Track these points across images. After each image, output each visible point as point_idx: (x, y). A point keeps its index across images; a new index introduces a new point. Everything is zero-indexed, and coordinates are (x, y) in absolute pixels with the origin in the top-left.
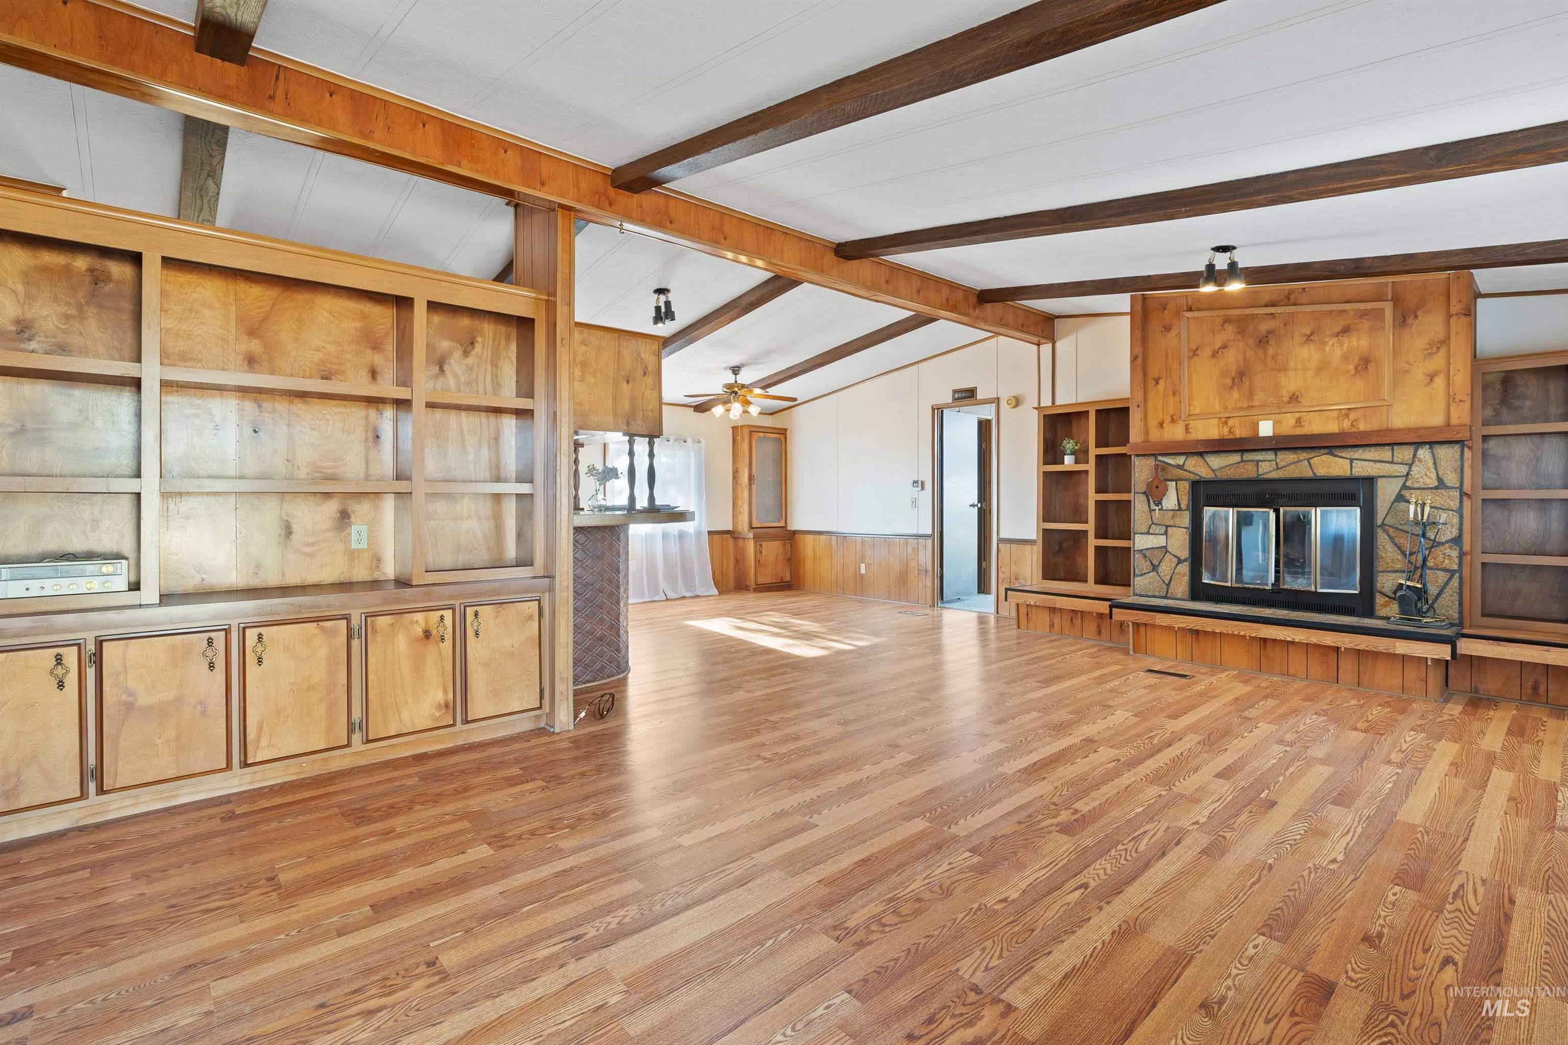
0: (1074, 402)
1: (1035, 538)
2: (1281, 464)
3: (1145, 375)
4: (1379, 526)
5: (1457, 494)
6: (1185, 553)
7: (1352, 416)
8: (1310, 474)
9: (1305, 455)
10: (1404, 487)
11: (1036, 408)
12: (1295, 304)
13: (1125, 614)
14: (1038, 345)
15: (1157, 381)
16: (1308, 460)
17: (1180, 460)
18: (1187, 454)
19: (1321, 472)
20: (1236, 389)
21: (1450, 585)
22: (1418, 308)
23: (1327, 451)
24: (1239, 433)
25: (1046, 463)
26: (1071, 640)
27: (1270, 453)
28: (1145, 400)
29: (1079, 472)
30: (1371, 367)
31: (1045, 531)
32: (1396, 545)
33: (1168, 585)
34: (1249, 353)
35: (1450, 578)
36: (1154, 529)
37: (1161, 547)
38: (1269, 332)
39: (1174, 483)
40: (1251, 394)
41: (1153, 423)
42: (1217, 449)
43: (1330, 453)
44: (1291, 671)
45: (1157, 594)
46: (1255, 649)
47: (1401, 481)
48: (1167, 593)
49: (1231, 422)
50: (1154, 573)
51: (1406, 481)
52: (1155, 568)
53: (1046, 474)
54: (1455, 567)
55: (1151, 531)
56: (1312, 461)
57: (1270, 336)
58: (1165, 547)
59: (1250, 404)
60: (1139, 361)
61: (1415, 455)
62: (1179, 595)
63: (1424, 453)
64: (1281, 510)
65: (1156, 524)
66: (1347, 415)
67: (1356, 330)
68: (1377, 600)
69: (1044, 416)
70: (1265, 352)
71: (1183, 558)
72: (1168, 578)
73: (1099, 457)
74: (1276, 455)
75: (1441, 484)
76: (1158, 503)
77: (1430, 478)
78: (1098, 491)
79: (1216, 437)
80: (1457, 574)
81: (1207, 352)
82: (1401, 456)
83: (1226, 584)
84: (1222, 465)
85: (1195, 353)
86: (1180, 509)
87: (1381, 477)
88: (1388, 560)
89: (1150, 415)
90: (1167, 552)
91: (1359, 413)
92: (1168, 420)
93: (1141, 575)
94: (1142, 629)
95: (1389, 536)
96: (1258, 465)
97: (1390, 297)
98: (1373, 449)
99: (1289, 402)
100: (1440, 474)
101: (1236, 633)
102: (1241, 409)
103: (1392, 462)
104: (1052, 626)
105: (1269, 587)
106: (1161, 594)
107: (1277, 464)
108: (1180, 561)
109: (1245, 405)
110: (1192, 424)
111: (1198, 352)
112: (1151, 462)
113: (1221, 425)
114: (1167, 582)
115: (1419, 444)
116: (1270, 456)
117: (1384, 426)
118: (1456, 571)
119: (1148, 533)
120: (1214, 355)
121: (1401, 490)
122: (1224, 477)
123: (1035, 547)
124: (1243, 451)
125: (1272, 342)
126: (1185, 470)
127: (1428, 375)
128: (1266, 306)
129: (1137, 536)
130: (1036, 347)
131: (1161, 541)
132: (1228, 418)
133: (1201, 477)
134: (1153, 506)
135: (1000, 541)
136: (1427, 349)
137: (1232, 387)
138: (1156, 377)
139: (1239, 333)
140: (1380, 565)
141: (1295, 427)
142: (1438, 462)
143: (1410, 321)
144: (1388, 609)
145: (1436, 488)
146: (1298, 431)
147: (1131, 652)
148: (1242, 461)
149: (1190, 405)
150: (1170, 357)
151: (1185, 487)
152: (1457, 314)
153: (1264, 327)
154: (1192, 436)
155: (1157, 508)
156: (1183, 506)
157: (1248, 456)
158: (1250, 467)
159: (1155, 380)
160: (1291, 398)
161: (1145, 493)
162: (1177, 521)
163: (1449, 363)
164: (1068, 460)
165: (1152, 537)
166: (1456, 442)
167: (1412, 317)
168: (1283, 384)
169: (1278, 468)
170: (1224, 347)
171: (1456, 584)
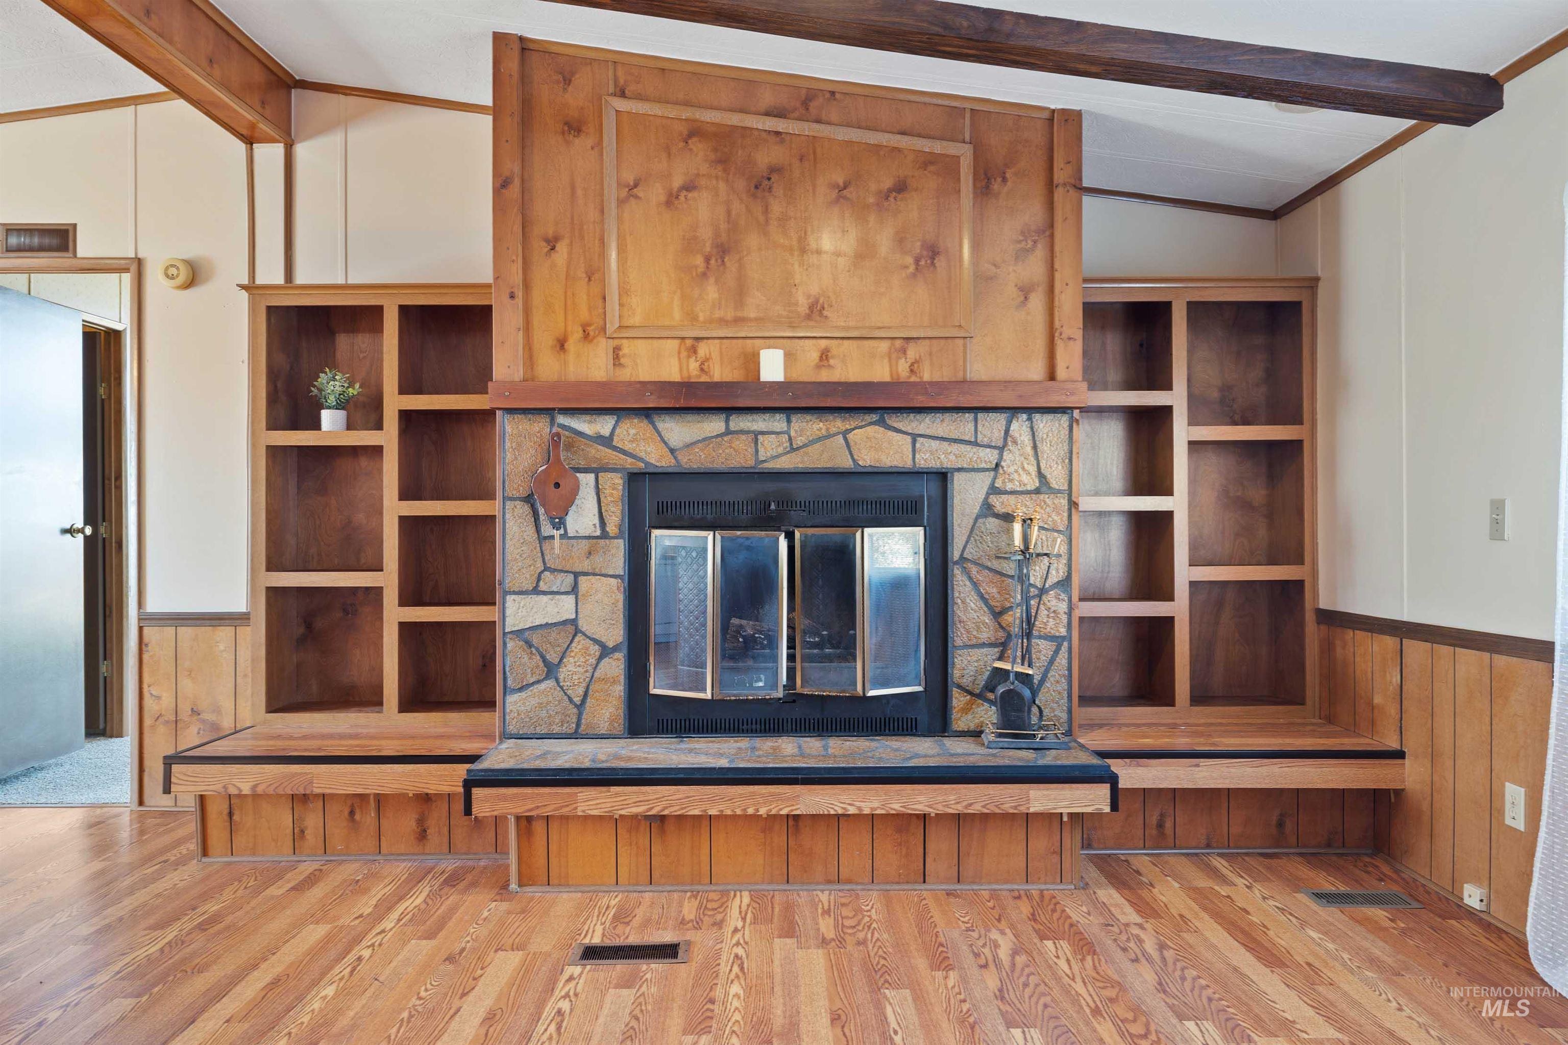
0: (341, 281)
1: (243, 609)
2: (799, 442)
3: (525, 225)
4: (956, 563)
5: (1064, 502)
6: (616, 634)
7: (913, 352)
8: (845, 463)
9: (838, 424)
10: (994, 490)
11: (243, 287)
12: (818, 121)
13: (505, 798)
14: (249, 141)
15: (552, 244)
16: (845, 434)
17: (604, 426)
18: (620, 412)
19: (867, 459)
20: (712, 280)
21: (1056, 663)
22: (1007, 166)
23: (874, 417)
24: (719, 373)
25: (273, 425)
26: (351, 870)
27: (778, 416)
28: (527, 285)
29: (355, 451)
30: (940, 262)
31: (274, 593)
32: (982, 597)
33: (581, 707)
34: (737, 207)
35: (1057, 652)
36: (550, 581)
37: (565, 623)
38: (775, 170)
39: (591, 477)
40: (740, 294)
41: (543, 339)
42: (682, 403)
43: (882, 423)
44: (845, 872)
45: (556, 729)
46: (779, 839)
47: (987, 478)
48: (578, 725)
49: (703, 349)
50: (550, 683)
51: (995, 478)
52: (551, 670)
53: (274, 452)
54: (1063, 631)
55: (543, 586)
56: (850, 436)
57: (774, 177)
58: (574, 622)
59: (739, 314)
60: (515, 189)
61: (1007, 432)
62: (603, 729)
63: (1020, 427)
64: (797, 535)
65: (553, 571)
66: (904, 351)
67: (916, 190)
68: (955, 702)
69: (269, 309)
70: (766, 210)
71: (611, 644)
72: (581, 691)
73: (406, 417)
74: (789, 421)
75: (1044, 486)
76: (559, 523)
77: (1029, 473)
78: (405, 494)
79: (676, 377)
80: (1066, 644)
81: (655, 193)
82: (988, 433)
83: (700, 695)
84: (688, 440)
85: (632, 190)
86: (604, 535)
87: (959, 470)
88: (970, 625)
89: (537, 319)
90: (577, 631)
91: (923, 347)
92: (576, 335)
93: (521, 689)
94: (539, 828)
95: (970, 578)
96: (756, 441)
97: (967, 138)
98: (947, 416)
99: (809, 317)
100: (1043, 466)
101: (750, 811)
102: (722, 322)
103: (975, 444)
104: (299, 835)
105: (780, 694)
106: (565, 729)
107: (790, 439)
108: (605, 651)
109: (730, 314)
110: (627, 348)
111: (638, 191)
112: (540, 427)
113: (684, 354)
114: (577, 700)
115: (1014, 411)
116: (777, 422)
117: (960, 376)
118: (1063, 638)
119: (536, 591)
120: (671, 200)
121: (988, 495)
122: (695, 466)
123: (245, 632)
124: (730, 411)
125: (779, 191)
126: (615, 448)
127: (1021, 289)
128: (767, 114)
129: (510, 598)
130: (241, 147)
131: (564, 607)
132: (698, 339)
133: (647, 464)
134: (547, 529)
135: (146, 619)
136: (1020, 242)
137: (704, 275)
138: (550, 233)
139: (720, 161)
140: (958, 636)
141: (818, 367)
142: (1039, 445)
143: (996, 186)
144: (970, 717)
145: (1037, 491)
146: (825, 376)
147: (513, 886)
148: (728, 432)
149: (621, 305)
150: (579, 192)
151: (615, 484)
152: (1065, 184)
153: (765, 157)
154: (626, 374)
155: (556, 533)
156: (612, 529)
157: (740, 422)
158: (742, 444)
159: (547, 241)
160: (811, 308)
161: (528, 499)
162: (598, 561)
163: (1051, 270)
164: (330, 419)
165: (545, 598)
166: (1063, 410)
167: (999, 180)
168: (797, 279)
169: (793, 450)
170: (689, 187)
171: (1064, 662)
